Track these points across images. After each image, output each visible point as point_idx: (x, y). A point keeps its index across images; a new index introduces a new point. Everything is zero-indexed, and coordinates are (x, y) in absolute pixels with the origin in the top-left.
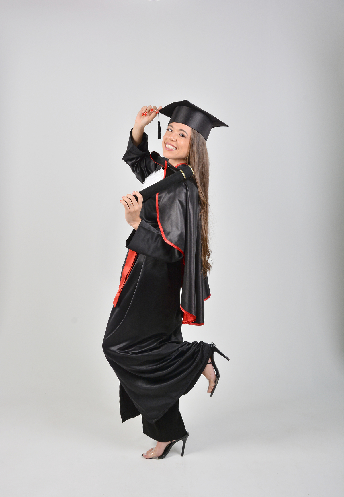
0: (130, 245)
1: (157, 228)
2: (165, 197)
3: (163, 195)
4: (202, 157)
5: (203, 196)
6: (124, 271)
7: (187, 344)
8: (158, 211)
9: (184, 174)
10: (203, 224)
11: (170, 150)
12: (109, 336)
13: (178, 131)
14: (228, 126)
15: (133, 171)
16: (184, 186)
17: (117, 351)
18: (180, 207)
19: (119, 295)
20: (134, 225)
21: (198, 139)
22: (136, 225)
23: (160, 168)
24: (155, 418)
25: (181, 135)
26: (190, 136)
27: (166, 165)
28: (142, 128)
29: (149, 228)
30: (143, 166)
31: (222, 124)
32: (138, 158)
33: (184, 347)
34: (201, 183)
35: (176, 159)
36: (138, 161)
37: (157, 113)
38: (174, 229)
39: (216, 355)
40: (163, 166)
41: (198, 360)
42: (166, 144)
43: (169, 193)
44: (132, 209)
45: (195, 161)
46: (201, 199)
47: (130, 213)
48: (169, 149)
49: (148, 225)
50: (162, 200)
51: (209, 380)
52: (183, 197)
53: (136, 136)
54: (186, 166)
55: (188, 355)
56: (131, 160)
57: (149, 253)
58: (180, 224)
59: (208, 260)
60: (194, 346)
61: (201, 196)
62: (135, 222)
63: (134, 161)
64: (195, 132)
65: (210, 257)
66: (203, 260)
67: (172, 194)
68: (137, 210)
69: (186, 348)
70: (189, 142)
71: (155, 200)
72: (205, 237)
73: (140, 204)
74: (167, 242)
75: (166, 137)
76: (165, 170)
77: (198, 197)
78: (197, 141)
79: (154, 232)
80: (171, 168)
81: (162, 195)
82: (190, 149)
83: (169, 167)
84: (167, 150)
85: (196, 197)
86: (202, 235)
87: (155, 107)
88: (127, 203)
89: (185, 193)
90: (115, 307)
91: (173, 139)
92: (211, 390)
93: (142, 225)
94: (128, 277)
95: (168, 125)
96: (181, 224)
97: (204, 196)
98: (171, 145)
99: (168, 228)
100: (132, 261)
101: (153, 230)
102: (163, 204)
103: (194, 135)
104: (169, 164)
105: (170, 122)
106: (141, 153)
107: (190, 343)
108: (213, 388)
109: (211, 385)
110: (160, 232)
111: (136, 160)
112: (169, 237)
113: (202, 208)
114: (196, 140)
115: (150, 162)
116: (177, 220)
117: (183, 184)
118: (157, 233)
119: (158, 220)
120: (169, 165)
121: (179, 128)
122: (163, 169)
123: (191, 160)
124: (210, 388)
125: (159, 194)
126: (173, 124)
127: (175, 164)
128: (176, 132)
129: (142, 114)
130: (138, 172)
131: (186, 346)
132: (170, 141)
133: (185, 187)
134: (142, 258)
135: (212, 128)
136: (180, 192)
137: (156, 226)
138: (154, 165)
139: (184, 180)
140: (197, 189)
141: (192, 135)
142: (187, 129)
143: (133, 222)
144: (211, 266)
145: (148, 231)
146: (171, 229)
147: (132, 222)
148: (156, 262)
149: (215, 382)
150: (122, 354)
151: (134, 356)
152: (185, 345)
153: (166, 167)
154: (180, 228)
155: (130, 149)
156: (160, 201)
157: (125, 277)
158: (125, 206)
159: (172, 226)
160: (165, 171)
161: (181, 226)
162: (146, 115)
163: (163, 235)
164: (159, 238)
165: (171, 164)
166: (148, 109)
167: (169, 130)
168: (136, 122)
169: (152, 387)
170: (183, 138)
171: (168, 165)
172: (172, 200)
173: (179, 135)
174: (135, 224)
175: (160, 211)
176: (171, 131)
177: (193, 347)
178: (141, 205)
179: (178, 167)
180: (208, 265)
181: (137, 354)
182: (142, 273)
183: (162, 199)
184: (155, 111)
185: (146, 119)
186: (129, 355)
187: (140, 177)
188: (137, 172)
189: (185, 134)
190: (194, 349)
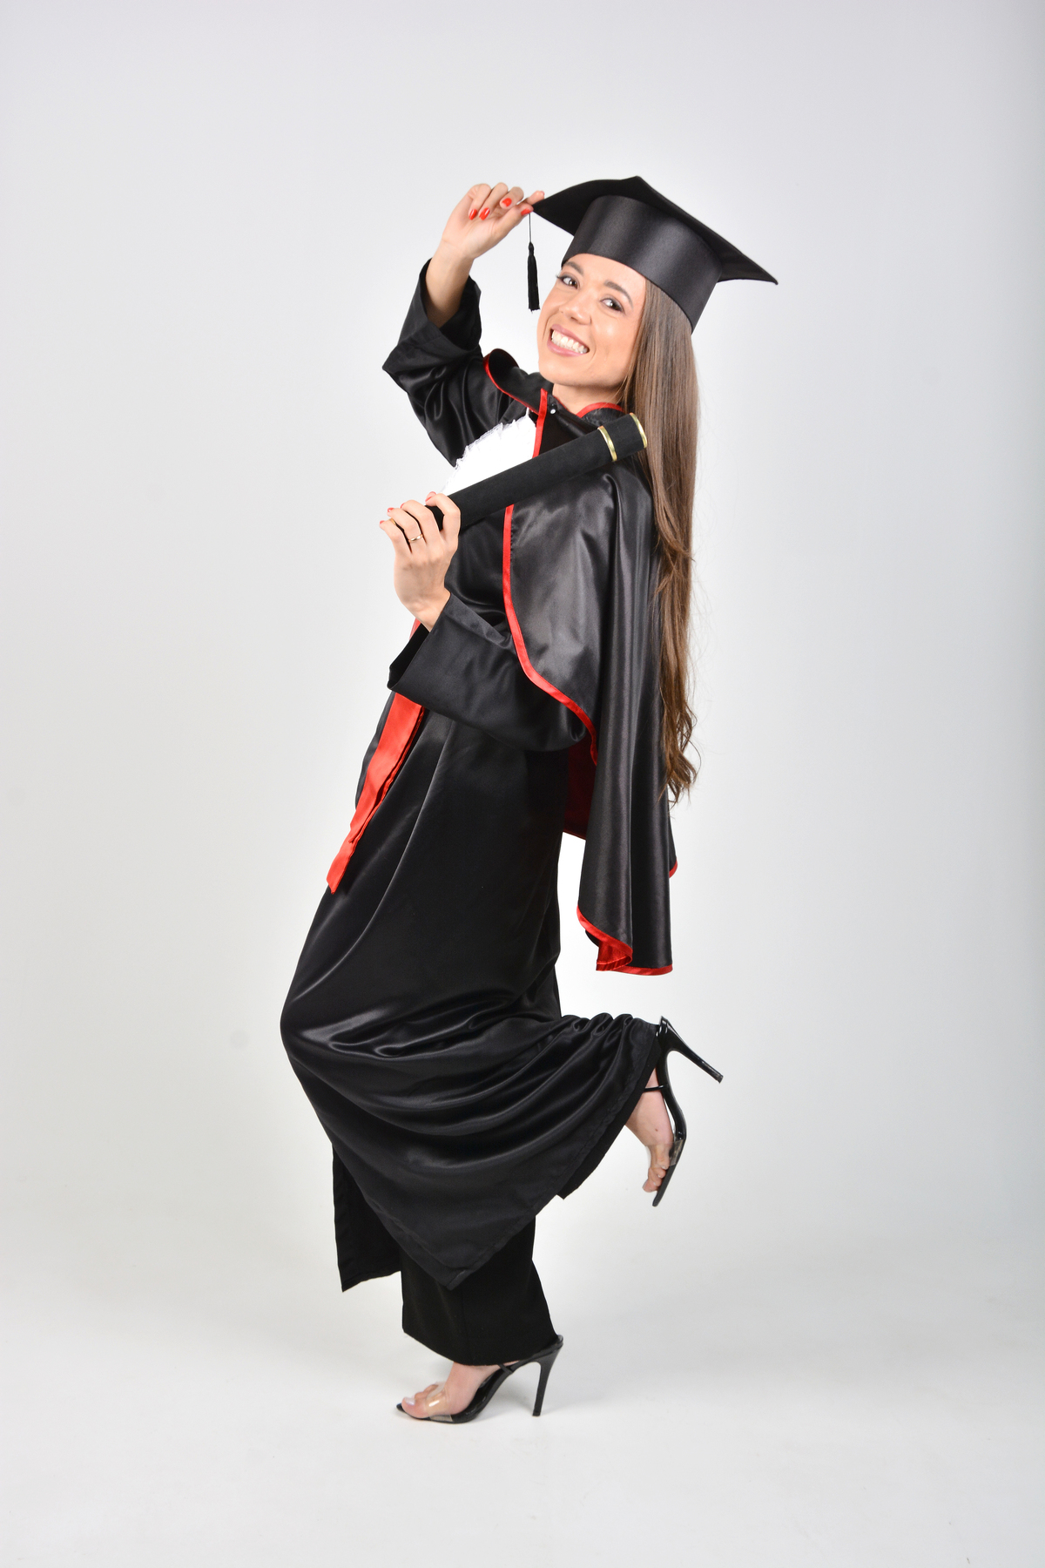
0: (403, 680)
1: (501, 626)
2: (538, 519)
3: (532, 511)
4: (678, 389)
5: (672, 527)
6: (372, 769)
7: (574, 1023)
8: (507, 567)
9: (610, 444)
10: (668, 626)
11: (565, 353)
12: (306, 992)
13: (599, 288)
14: (776, 282)
15: (419, 411)
16: (605, 486)
17: (331, 1045)
18: (589, 560)
19: (349, 852)
20: (422, 610)
21: (668, 319)
22: (431, 614)
23: (519, 412)
24: (461, 1269)
25: (609, 303)
26: (640, 308)
27: (543, 405)
28: (467, 264)
29: (475, 625)
30: (455, 398)
31: (752, 271)
32: (438, 368)
33: (565, 1033)
34: (667, 480)
35: (580, 388)
36: (439, 380)
37: (523, 214)
38: (563, 635)
39: (674, 1060)
40: (531, 406)
41: (611, 1078)
42: (552, 331)
43: (551, 506)
44: (419, 556)
45: (651, 397)
46: (662, 537)
47: (411, 568)
48: (563, 349)
49: (472, 616)
50: (527, 530)
51: (652, 1149)
52: (600, 526)
53: (441, 288)
54: (618, 416)
55: (577, 1060)
56: (414, 373)
57: (471, 715)
58: (582, 621)
59: (683, 751)
60: (600, 1030)
61: (665, 527)
62: (427, 602)
63: (427, 376)
64: (661, 295)
65: (692, 739)
66: (668, 751)
67: (562, 511)
68: (438, 561)
69: (571, 1036)
70: (636, 329)
71: (500, 527)
72: (673, 671)
73: (448, 537)
74: (535, 678)
75: (554, 305)
76: (541, 422)
77: (653, 530)
78: (664, 330)
79: (490, 640)
80: (562, 416)
81: (527, 514)
82: (638, 351)
83: (553, 411)
84: (553, 351)
85: (643, 528)
86: (665, 665)
87: (518, 190)
88: (403, 530)
89: (607, 510)
90: (333, 890)
91: (580, 317)
92: (658, 1183)
93: (451, 613)
94: (386, 789)
95: (564, 263)
96: (588, 620)
97: (675, 526)
98: (570, 336)
99: (541, 629)
100: (405, 738)
101: (488, 634)
102: (528, 544)
103: (654, 307)
104: (555, 403)
105: (572, 252)
106: (455, 351)
107: (585, 1021)
108: (662, 1174)
109: (656, 1166)
110: (511, 643)
111: (433, 375)
112: (542, 663)
113: (666, 570)
114: (661, 324)
115: (481, 387)
116: (574, 606)
117: (605, 478)
118: (505, 643)
119: (507, 599)
120: (555, 407)
121: (602, 278)
122: (534, 417)
123: (637, 394)
124: (652, 1175)
125: (516, 510)
126: (582, 259)
127: (577, 405)
128: (591, 292)
129: (471, 212)
130: (436, 418)
131: (572, 1031)
132: (566, 320)
133: (610, 489)
134: (440, 729)
135: (719, 281)
136: (590, 510)
137: (498, 619)
138: (496, 398)
139: (609, 465)
140: (649, 499)
141: (648, 305)
142: (633, 283)
143: (421, 600)
144: (693, 770)
145: (472, 636)
146: (550, 635)
147: (417, 601)
148: (488, 745)
149: (671, 1154)
150: (348, 1055)
151: (387, 1062)
152: (568, 1024)
153: (542, 413)
154: (581, 632)
155: (416, 335)
156: (517, 535)
157: (377, 789)
158: (396, 541)
159: (554, 625)
160: (541, 428)
161: (588, 627)
162: (484, 217)
163: (522, 654)
164: (506, 664)
165: (562, 401)
166: (494, 197)
167: (567, 280)
168: (444, 241)
169: (451, 1167)
170: (614, 313)
171: (550, 407)
172: (561, 534)
173: (602, 301)
174: (426, 607)
175: (517, 569)
176: (574, 284)
177: (594, 1033)
178: (453, 543)
179: (585, 416)
180: (686, 769)
181: (402, 1055)
182: (439, 779)
183: (524, 528)
184: (518, 207)
185: (484, 230)
186: (374, 1059)
187: (440, 436)
188: (431, 418)
189: (623, 299)
190: (597, 1040)
